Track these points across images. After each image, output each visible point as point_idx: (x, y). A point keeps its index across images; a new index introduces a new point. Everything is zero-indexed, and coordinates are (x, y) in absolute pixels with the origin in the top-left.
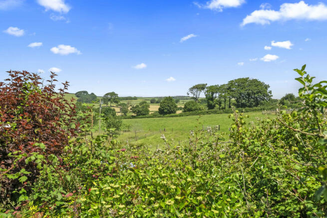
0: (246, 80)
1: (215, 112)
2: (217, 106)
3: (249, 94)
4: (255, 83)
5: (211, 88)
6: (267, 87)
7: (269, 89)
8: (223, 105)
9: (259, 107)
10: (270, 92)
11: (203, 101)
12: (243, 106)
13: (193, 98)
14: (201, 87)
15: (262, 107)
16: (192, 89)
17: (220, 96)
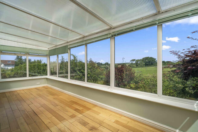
0: (148, 57)
1: (139, 67)
2: (139, 65)
3: (149, 62)
4: (151, 58)
5: (137, 60)
6: (155, 59)
7: (156, 60)
8: (141, 65)
9: (153, 65)
10: (157, 61)
11: (134, 64)
12: (148, 65)
13: (131, 63)
14: (134, 60)
15: (154, 65)
16: (131, 61)
17: (140, 62)
